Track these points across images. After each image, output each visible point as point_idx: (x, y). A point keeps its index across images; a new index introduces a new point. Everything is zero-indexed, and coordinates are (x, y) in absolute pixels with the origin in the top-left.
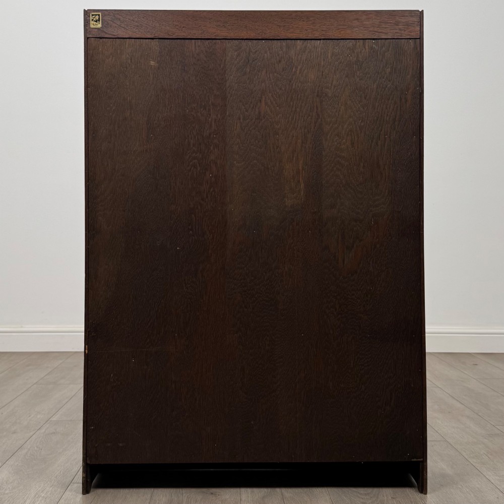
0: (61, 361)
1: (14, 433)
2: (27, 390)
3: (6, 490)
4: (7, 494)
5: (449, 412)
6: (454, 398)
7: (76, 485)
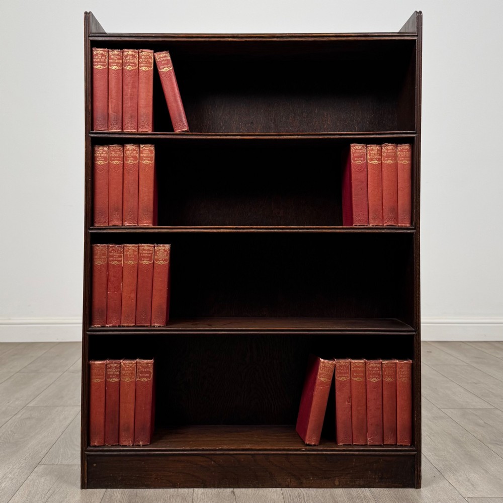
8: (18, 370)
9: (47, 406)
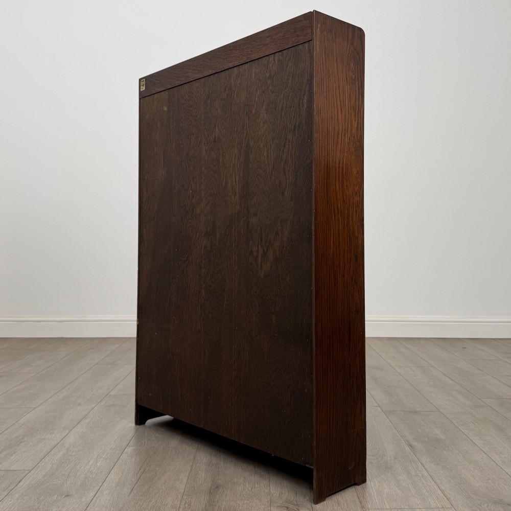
0: (117, 346)
1: (79, 405)
2: (90, 369)
3: (73, 452)
4: (74, 455)
5: (442, 387)
6: (447, 376)
7: (131, 448)
8: (96, 362)
9: (126, 395)
